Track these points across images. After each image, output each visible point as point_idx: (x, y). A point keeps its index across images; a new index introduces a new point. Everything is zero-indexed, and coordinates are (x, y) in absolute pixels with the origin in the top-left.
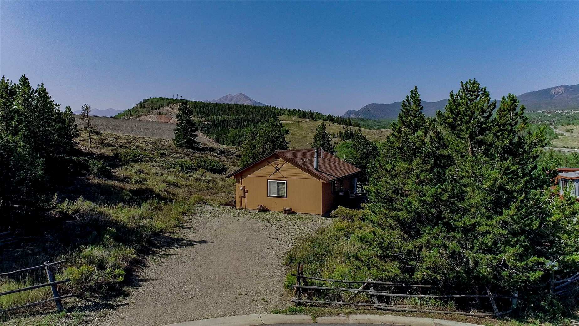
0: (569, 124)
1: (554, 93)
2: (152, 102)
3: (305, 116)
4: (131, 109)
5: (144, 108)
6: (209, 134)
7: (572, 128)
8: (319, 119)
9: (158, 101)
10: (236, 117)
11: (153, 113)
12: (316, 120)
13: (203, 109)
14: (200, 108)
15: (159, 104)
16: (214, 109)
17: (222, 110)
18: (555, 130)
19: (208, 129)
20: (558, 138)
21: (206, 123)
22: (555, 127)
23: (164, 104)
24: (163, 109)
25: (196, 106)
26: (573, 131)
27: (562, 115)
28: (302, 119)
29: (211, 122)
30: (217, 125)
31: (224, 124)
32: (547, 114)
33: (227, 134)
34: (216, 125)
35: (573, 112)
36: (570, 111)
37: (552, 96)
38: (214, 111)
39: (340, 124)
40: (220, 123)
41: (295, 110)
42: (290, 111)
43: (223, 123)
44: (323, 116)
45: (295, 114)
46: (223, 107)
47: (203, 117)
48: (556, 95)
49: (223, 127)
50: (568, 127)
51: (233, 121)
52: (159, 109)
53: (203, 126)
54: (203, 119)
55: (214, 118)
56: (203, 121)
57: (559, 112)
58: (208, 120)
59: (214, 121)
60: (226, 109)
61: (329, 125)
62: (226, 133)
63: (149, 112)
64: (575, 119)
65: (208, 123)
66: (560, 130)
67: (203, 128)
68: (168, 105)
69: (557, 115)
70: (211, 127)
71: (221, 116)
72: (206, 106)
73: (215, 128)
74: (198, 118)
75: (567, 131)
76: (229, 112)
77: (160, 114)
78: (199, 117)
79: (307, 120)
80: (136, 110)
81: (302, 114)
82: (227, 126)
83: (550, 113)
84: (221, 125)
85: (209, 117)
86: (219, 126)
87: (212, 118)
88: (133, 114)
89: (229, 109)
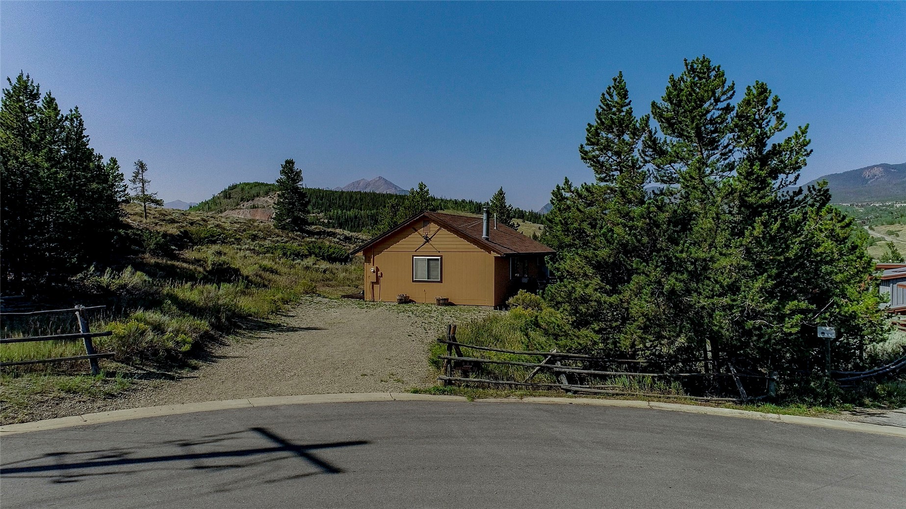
0: (892, 224)
1: (869, 176)
2: (243, 189)
3: (480, 211)
4: (209, 200)
5: (230, 198)
7: (897, 230)
9: (251, 188)
10: (372, 212)
11: (243, 206)
13: (322, 200)
14: (317, 198)
15: (254, 192)
16: (338, 199)
17: (350, 200)
18: (870, 232)
20: (876, 245)
21: (326, 221)
22: (871, 228)
23: (261, 192)
24: (259, 200)
25: (311, 195)
26: (899, 233)
27: (881, 210)
29: (334, 219)
31: (354, 223)
32: (857, 208)
34: (341, 225)
35: (898, 206)
36: (893, 204)
37: (865, 181)
38: (338, 203)
39: (534, 222)
40: (347, 220)
41: (463, 201)
42: (456, 202)
43: (351, 222)
45: (465, 208)
46: (351, 197)
47: (322, 212)
48: (871, 179)
50: (892, 228)
51: (368, 218)
52: (253, 200)
54: (322, 215)
55: (338, 213)
56: (321, 218)
57: (877, 205)
58: (328, 216)
59: (338, 218)
60: (356, 199)
63: (238, 205)
64: (902, 216)
65: (328, 222)
66: (879, 232)
68: (267, 194)
69: (874, 209)
71: (350, 210)
72: (326, 195)
74: (313, 213)
75: (890, 233)
76: (361, 205)
77: (254, 207)
78: (315, 211)
80: (218, 201)
81: (475, 208)
82: (358, 226)
83: (862, 206)
84: (349, 224)
85: (331, 211)
86: (346, 225)
87: (335, 213)
88: (213, 208)
89: (362, 200)
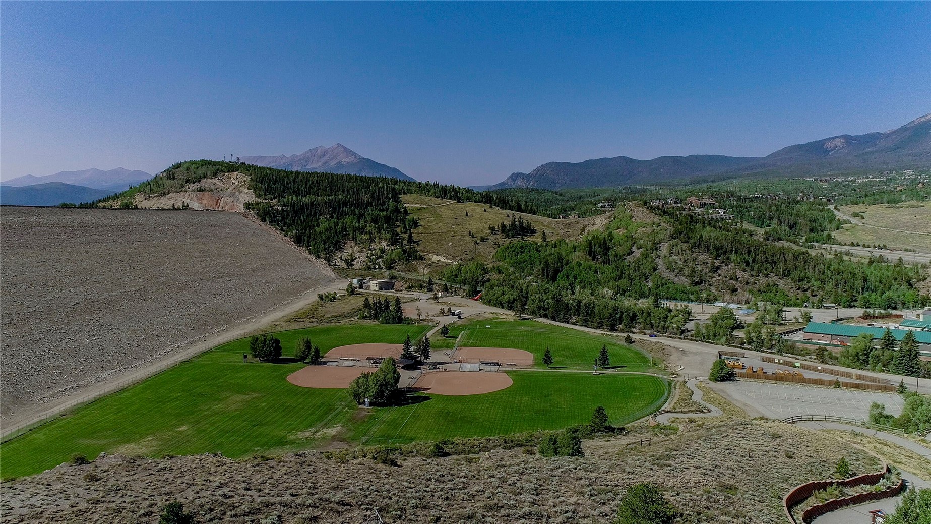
0: (856, 203)
1: (830, 147)
2: (188, 169)
3: (445, 196)
4: (152, 181)
5: (174, 178)
6: (284, 228)
7: (862, 211)
8: (469, 199)
9: (197, 168)
10: (330, 198)
11: (189, 188)
12: (463, 202)
13: (275, 184)
14: (270, 182)
15: (200, 172)
16: (293, 183)
17: (306, 184)
18: (836, 212)
19: (283, 218)
20: (842, 228)
21: (280, 208)
22: (836, 208)
23: (209, 173)
24: (206, 182)
25: (263, 178)
26: (864, 215)
27: (844, 186)
28: (439, 201)
29: (288, 206)
30: (298, 210)
31: (311, 211)
32: (821, 183)
33: (316, 228)
34: (296, 213)
35: (860, 181)
36: (856, 179)
37: (827, 152)
38: (292, 188)
39: (502, 208)
40: (302, 208)
41: (428, 184)
42: (420, 186)
43: (308, 209)
44: (474, 193)
45: (429, 191)
46: (307, 180)
47: (275, 198)
48: (832, 150)
49: (308, 216)
50: (857, 209)
51: (325, 204)
52: (199, 181)
53: (274, 214)
54: (275, 201)
55: (292, 200)
56: (275, 205)
57: (840, 180)
58: (282, 203)
59: (293, 205)
60: (313, 183)
61: (485, 211)
62: (314, 226)
63: (183, 186)
64: (866, 196)
65: (282, 209)
66: (844, 213)
67: (275, 217)
68: (214, 175)
69: (837, 184)
70: (288, 215)
71: (306, 197)
72: (280, 178)
73: (295, 218)
74: (266, 199)
75: (856, 215)
76: (318, 190)
77: (201, 190)
78: (267, 197)
79: (448, 202)
80: (161, 182)
81: (440, 192)
82: (315, 215)
83: (826, 181)
84: (305, 213)
85: (285, 198)
86: (302, 214)
87: (290, 200)
88: (155, 190)
89: (319, 183)
